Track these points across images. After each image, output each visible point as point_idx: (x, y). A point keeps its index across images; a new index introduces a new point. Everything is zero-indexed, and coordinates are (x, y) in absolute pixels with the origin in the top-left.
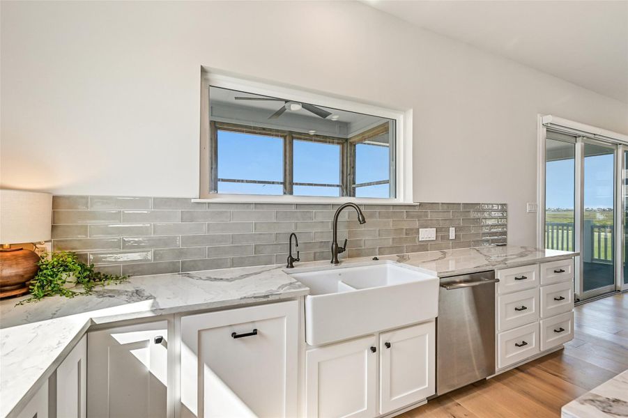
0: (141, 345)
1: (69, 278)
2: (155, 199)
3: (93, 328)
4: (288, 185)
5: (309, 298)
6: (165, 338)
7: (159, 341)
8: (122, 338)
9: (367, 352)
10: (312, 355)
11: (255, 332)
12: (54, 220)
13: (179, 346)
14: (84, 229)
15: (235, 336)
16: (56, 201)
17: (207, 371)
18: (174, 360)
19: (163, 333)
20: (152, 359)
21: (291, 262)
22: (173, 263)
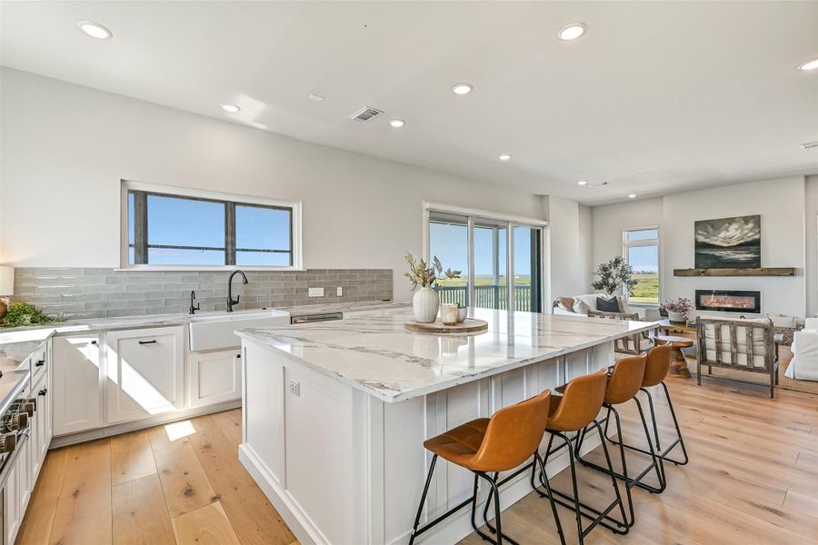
0: (84, 345)
1: (27, 318)
2: (86, 269)
3: (55, 335)
4: (230, 253)
5: (191, 324)
6: (98, 342)
7: (94, 343)
8: (73, 341)
9: (235, 358)
10: (194, 359)
11: (154, 342)
12: (15, 283)
13: (106, 348)
14: (32, 289)
15: (141, 343)
16: (17, 272)
17: (123, 362)
18: (102, 355)
19: (97, 340)
20: (90, 353)
21: (193, 310)
22: (101, 312)
